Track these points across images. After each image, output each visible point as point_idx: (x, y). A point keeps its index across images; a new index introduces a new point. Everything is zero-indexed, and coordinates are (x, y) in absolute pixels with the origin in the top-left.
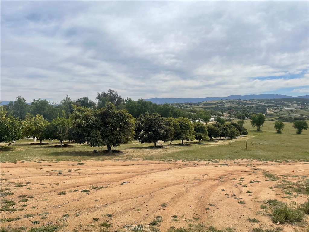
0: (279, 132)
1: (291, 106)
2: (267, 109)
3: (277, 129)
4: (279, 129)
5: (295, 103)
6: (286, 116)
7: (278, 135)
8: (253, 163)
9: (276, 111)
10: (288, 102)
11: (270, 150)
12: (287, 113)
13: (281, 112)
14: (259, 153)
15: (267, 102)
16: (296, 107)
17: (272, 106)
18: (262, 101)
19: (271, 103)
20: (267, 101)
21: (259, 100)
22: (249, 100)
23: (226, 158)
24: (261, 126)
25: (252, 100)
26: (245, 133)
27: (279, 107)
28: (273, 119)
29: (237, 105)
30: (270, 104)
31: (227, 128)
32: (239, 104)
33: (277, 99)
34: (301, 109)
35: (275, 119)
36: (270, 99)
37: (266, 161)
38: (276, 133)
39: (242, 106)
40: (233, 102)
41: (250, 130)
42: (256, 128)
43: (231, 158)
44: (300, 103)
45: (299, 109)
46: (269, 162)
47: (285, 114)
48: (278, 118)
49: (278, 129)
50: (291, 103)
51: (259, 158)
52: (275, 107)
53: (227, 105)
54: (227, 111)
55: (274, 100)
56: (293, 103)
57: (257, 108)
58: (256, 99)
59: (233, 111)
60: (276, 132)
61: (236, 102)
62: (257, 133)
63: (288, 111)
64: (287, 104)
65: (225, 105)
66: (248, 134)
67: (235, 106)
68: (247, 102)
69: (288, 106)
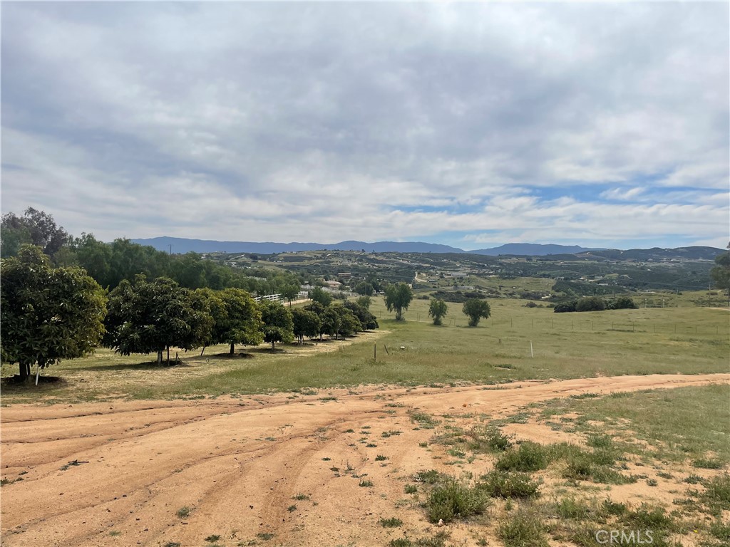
0: (437, 323)
1: (460, 269)
2: (416, 273)
3: (433, 315)
4: (438, 316)
5: (466, 264)
6: (450, 289)
7: (436, 329)
8: (387, 391)
9: (433, 278)
10: (456, 261)
11: (420, 363)
12: (453, 283)
13: (441, 282)
14: (400, 368)
15: (416, 260)
16: (468, 271)
17: (425, 268)
18: (407, 257)
19: (423, 261)
20: (416, 256)
21: (401, 255)
22: (382, 254)
23: (333, 384)
24: (403, 310)
25: (387, 253)
26: (371, 325)
27: (439, 270)
28: (427, 294)
29: (356, 263)
30: (420, 264)
31: (334, 315)
32: (361, 260)
33: (435, 255)
34: (478, 275)
35: (430, 294)
36: (423, 253)
37: (414, 385)
38: (431, 325)
39: (366, 265)
40: (349, 256)
41: (383, 318)
42: (394, 314)
43: (343, 383)
44: (476, 265)
45: (474, 276)
46: (420, 389)
47: (449, 286)
48: (436, 294)
49: (435, 316)
50: (461, 262)
51: (400, 380)
52: (432, 271)
53: (337, 262)
54: (336, 275)
55: (429, 255)
56: (463, 263)
57: (396, 271)
58: (394, 253)
59: (348, 277)
60: (432, 322)
61: (356, 256)
62: (396, 326)
63: (454, 279)
64: (453, 264)
65: (333, 262)
66: (378, 327)
67: (352, 265)
68: (377, 258)
69: (455, 269)
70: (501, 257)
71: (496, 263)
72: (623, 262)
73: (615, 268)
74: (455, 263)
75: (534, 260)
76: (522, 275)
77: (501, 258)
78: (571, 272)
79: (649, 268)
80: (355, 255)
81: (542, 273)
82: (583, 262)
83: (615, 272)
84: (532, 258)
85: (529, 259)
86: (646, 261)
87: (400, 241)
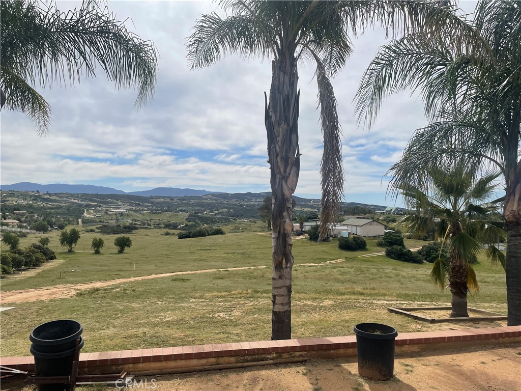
0: (97, 252)
1: (121, 207)
2: (85, 210)
3: (95, 248)
4: (98, 248)
5: (126, 203)
6: (113, 223)
7: (96, 257)
9: (99, 214)
10: (118, 200)
12: (115, 218)
13: (106, 217)
15: (85, 199)
16: (127, 208)
17: (93, 206)
18: (78, 197)
19: (92, 200)
20: (85, 197)
21: (72, 195)
22: (56, 194)
24: (73, 245)
25: (60, 194)
26: (51, 257)
27: (104, 208)
28: (94, 228)
29: (31, 202)
30: (89, 203)
32: (35, 200)
33: (102, 195)
34: (135, 211)
35: (96, 228)
36: (91, 194)
38: (93, 254)
39: (41, 204)
40: (24, 196)
41: (59, 251)
42: (66, 248)
44: (133, 203)
45: (131, 212)
47: (112, 220)
48: (100, 227)
50: (122, 201)
52: (98, 208)
53: (13, 202)
54: (12, 212)
55: (97, 196)
56: (124, 202)
57: (68, 209)
58: (66, 193)
59: (23, 215)
60: (94, 252)
61: (31, 196)
62: (68, 256)
63: (116, 215)
64: (116, 203)
65: (8, 201)
66: (56, 259)
67: (27, 204)
68: (51, 198)
69: (118, 207)
70: (152, 197)
71: (148, 202)
72: (230, 202)
73: (226, 206)
74: (117, 202)
75: (175, 200)
76: (166, 211)
77: (152, 199)
78: (198, 208)
79: (244, 205)
80: (29, 195)
81: (180, 209)
82: (206, 201)
83: (225, 208)
84: (174, 199)
85: (172, 199)
86: (244, 200)
87: (71, 184)
